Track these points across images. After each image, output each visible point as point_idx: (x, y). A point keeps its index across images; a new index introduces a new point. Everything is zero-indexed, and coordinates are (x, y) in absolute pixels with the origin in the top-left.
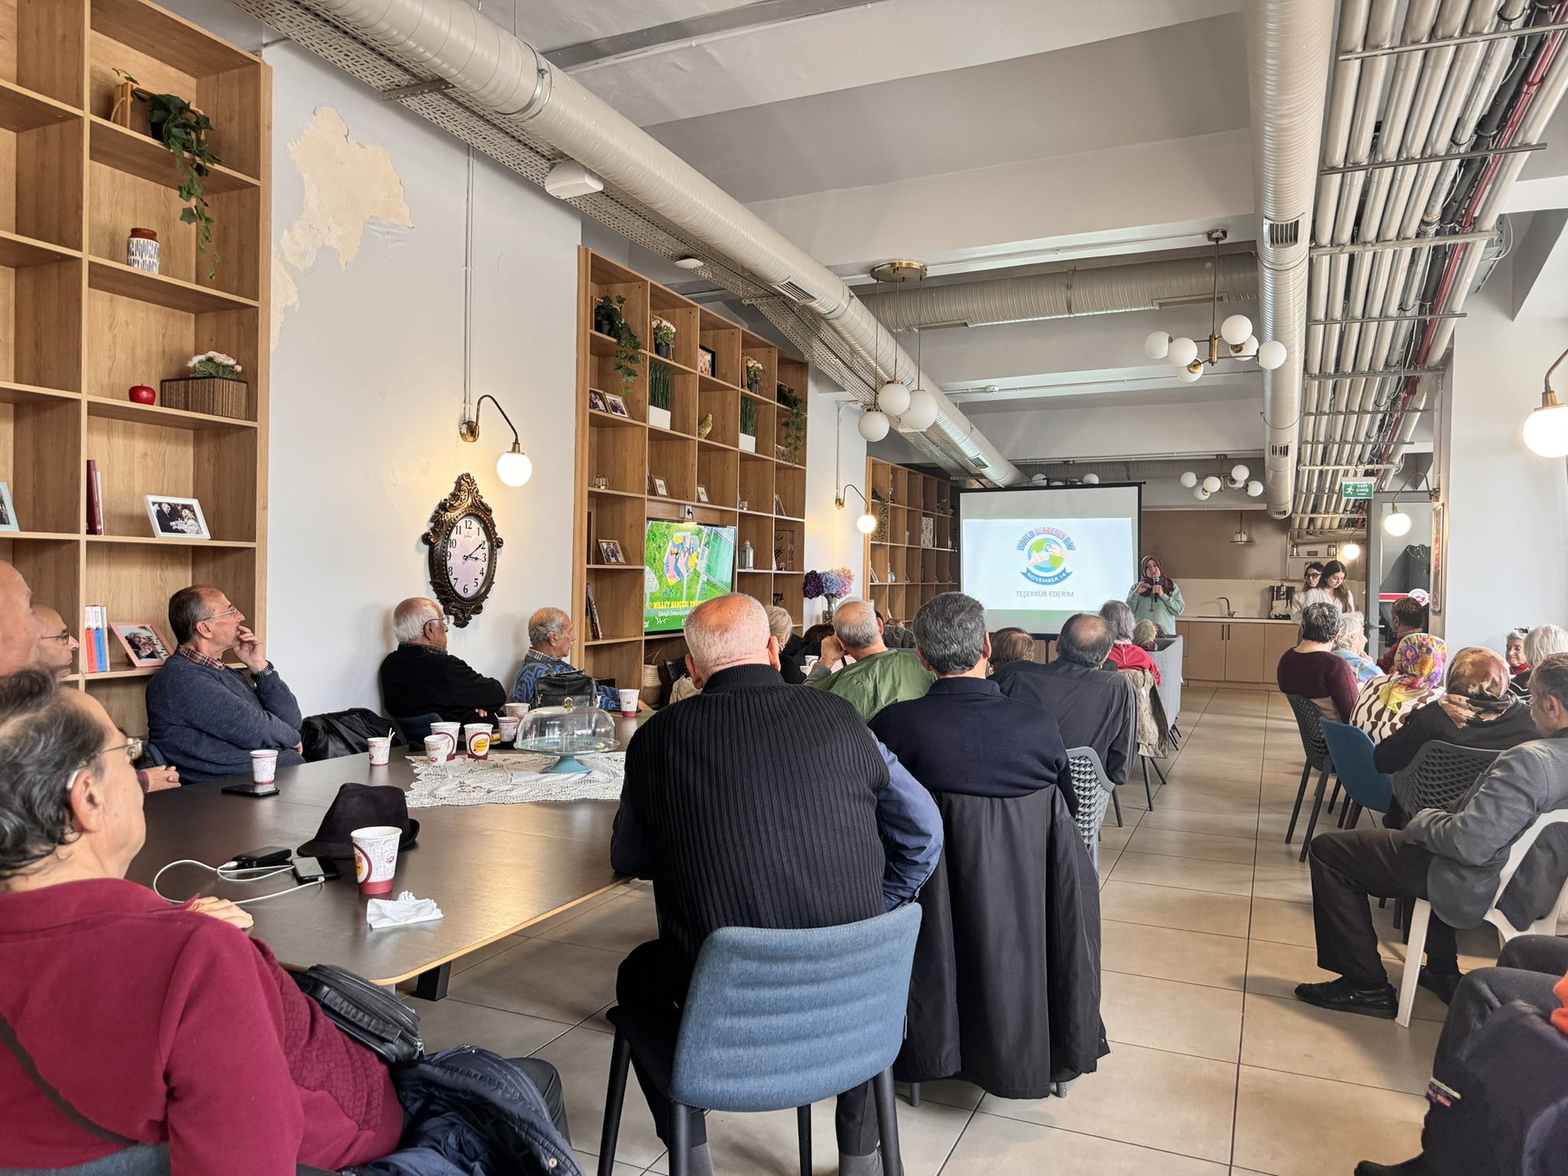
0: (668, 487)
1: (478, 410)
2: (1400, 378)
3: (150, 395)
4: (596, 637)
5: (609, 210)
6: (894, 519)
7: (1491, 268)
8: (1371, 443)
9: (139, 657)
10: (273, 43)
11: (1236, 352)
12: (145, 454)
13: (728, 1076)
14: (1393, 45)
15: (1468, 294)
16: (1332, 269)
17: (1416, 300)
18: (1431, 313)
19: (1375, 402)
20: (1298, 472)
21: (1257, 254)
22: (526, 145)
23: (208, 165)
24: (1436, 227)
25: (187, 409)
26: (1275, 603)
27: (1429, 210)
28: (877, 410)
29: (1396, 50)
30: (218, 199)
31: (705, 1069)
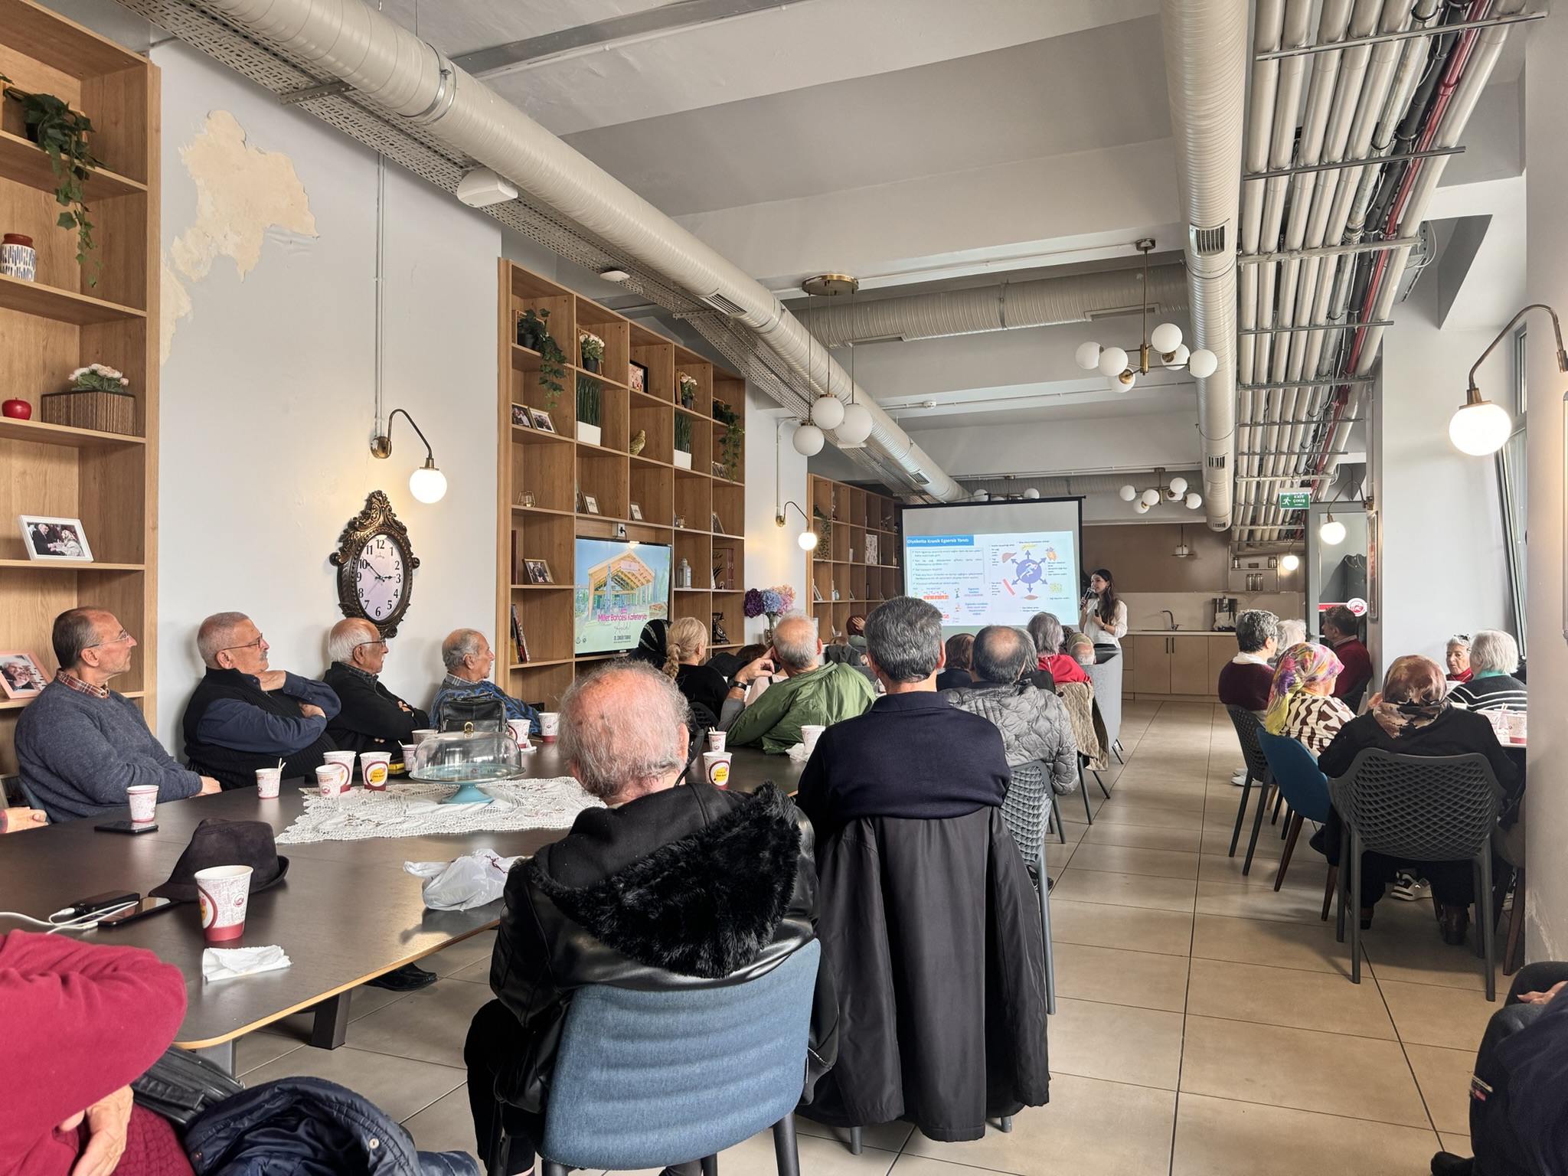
0: (599, 504)
1: (390, 425)
2: (1331, 387)
3: (26, 410)
4: (523, 660)
5: (528, 220)
6: (837, 537)
7: (1416, 277)
8: (1305, 453)
9: (14, 688)
10: (160, 43)
11: (1168, 361)
12: (24, 473)
13: (607, 1132)
14: (1310, 45)
15: (1394, 304)
16: (1260, 277)
17: (1343, 310)
18: (1359, 322)
19: (1308, 413)
20: (1235, 484)
21: (1185, 263)
22: (436, 152)
23: (89, 168)
24: (1360, 234)
25: (68, 424)
26: (1218, 615)
27: (1353, 217)
28: (811, 425)
29: (1312, 49)
30: (104, 205)
31: (580, 1125)
